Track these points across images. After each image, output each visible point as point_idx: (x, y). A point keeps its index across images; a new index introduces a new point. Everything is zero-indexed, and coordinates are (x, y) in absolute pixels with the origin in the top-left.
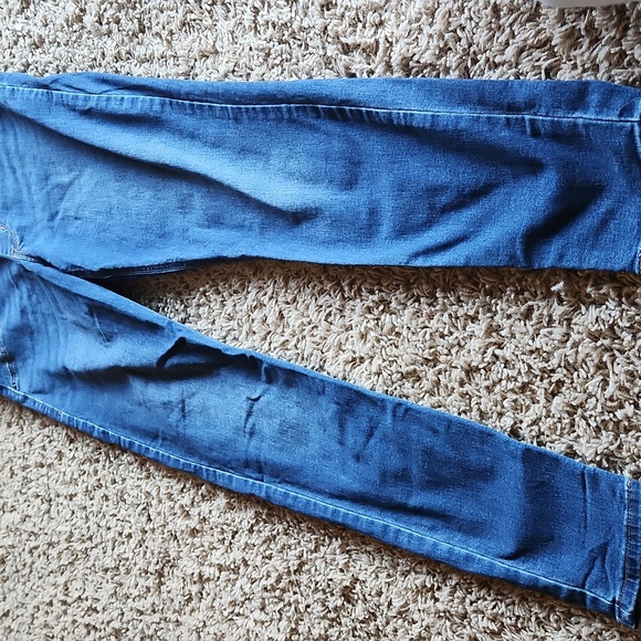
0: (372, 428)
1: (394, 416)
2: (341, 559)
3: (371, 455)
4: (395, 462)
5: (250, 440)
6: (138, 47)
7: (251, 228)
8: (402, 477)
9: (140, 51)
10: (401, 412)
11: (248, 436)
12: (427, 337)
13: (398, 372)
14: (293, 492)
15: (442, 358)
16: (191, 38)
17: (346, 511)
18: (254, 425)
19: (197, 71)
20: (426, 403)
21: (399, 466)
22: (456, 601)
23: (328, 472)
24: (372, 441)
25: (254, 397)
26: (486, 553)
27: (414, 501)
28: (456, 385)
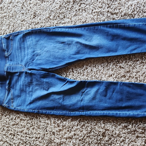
0: (114, 90)
1: (120, 85)
2: (103, 125)
3: (114, 97)
4: (119, 97)
5: (81, 102)
6: (63, 21)
7: (87, 53)
8: (121, 100)
9: (63, 22)
10: (122, 84)
11: (80, 101)
12: (128, 67)
13: (120, 76)
14: (92, 112)
15: (131, 71)
16: (76, 17)
17: (106, 112)
18: (82, 98)
19: (77, 23)
20: (127, 81)
21: (120, 97)
22: (133, 127)
23: (101, 104)
24: (114, 93)
25: (83, 91)
26: (142, 112)
27: (124, 105)
28: (134, 76)
